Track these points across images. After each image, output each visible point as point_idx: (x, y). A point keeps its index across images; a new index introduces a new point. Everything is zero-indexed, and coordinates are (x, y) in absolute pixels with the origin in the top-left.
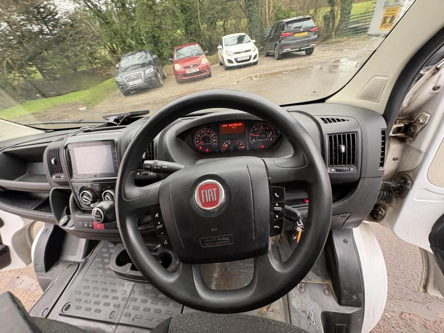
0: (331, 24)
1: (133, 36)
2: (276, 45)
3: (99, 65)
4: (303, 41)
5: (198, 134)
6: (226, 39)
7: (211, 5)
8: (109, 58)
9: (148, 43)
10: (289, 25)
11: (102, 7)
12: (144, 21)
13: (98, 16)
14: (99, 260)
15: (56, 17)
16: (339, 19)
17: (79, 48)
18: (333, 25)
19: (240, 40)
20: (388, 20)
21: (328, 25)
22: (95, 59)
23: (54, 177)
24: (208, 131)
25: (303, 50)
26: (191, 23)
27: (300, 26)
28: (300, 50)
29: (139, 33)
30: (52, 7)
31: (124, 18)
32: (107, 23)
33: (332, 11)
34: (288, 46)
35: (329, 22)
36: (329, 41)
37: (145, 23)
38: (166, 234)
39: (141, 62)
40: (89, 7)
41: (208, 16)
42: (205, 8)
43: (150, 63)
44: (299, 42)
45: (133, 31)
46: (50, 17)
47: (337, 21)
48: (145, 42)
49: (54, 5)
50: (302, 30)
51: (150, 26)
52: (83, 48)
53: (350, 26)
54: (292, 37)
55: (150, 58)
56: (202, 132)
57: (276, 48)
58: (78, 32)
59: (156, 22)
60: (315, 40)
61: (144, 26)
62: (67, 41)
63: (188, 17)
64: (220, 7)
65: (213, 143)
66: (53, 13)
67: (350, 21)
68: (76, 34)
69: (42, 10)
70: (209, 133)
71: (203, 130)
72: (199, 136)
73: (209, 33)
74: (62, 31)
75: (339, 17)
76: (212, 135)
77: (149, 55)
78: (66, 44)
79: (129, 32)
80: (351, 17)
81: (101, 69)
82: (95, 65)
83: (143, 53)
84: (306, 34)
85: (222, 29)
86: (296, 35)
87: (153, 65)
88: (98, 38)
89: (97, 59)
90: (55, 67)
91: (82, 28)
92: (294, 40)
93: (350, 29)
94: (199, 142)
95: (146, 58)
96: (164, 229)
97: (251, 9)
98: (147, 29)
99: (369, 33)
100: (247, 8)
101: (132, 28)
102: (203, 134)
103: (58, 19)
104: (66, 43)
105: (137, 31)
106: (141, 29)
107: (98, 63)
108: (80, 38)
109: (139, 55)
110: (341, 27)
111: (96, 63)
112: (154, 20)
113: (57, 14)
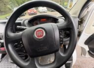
14: (6, 59)
38: (24, 48)
96: (24, 47)
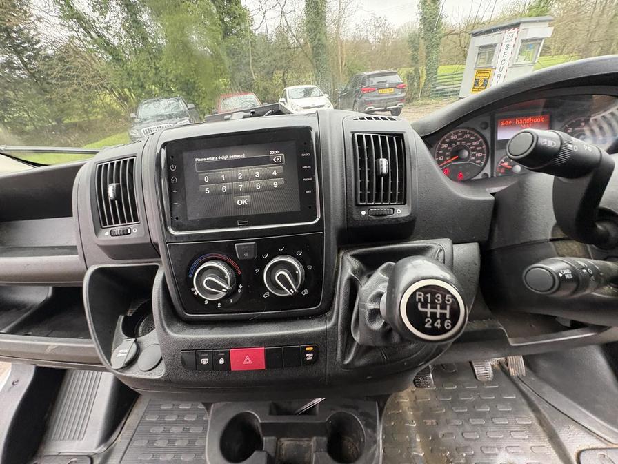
0: (415, 83)
1: (156, 80)
2: (355, 101)
3: (99, 117)
4: (389, 99)
5: (444, 142)
6: (290, 90)
7: (266, 50)
8: (116, 106)
9: (178, 90)
10: (371, 79)
11: (112, 40)
12: (174, 62)
13: (106, 50)
14: (144, 443)
15: (37, 46)
16: (424, 78)
17: (69, 90)
18: (419, 85)
19: (308, 93)
20: (481, 83)
21: (412, 84)
22: (94, 107)
23: (107, 233)
24: (467, 136)
25: (389, 110)
26: (239, 70)
27: (384, 80)
28: (385, 110)
29: (166, 77)
30: (32, 33)
31: (144, 56)
32: (117, 59)
33: (416, 70)
34: (371, 103)
35: (414, 81)
36: (415, 103)
37: (175, 63)
39: (168, 112)
40: (92, 37)
41: (262, 64)
42: (259, 53)
43: (183, 115)
44: (385, 100)
45: (156, 74)
46: (26, 45)
47: (423, 81)
48: (173, 89)
49: (35, 30)
50: (387, 85)
51: (183, 68)
52: (76, 90)
53: (438, 88)
54: (375, 93)
55: (182, 107)
56: (453, 138)
57: (356, 105)
58: (71, 68)
59: (192, 65)
60: (402, 99)
61: (175, 68)
62: (52, 79)
63: (236, 62)
64: (278, 54)
65: (474, 161)
66: (32, 41)
67: (438, 81)
68: (67, 70)
69: (14, 35)
70: (468, 140)
71: (455, 134)
72: (444, 146)
73: (264, 84)
74: (45, 64)
75: (425, 76)
76: (475, 143)
77: (181, 104)
78: (48, 83)
79: (151, 74)
80: (438, 78)
81: (102, 121)
82: (94, 115)
83: (172, 101)
84: (392, 90)
85: (280, 81)
86: (381, 91)
87: (188, 116)
88: (102, 78)
89: (96, 107)
90: (26, 115)
91: (77, 64)
92: (379, 96)
93: (437, 91)
94: (445, 159)
95: (178, 106)
97: (320, 58)
98: (178, 72)
99: (460, 96)
100: (315, 57)
101: (156, 69)
102: (455, 141)
103: (40, 49)
104: (50, 81)
105: (164, 73)
106: (169, 71)
107: (98, 113)
108: (74, 76)
109: (164, 102)
110: (427, 88)
111: (94, 113)
112: (189, 61)
113: (38, 42)
